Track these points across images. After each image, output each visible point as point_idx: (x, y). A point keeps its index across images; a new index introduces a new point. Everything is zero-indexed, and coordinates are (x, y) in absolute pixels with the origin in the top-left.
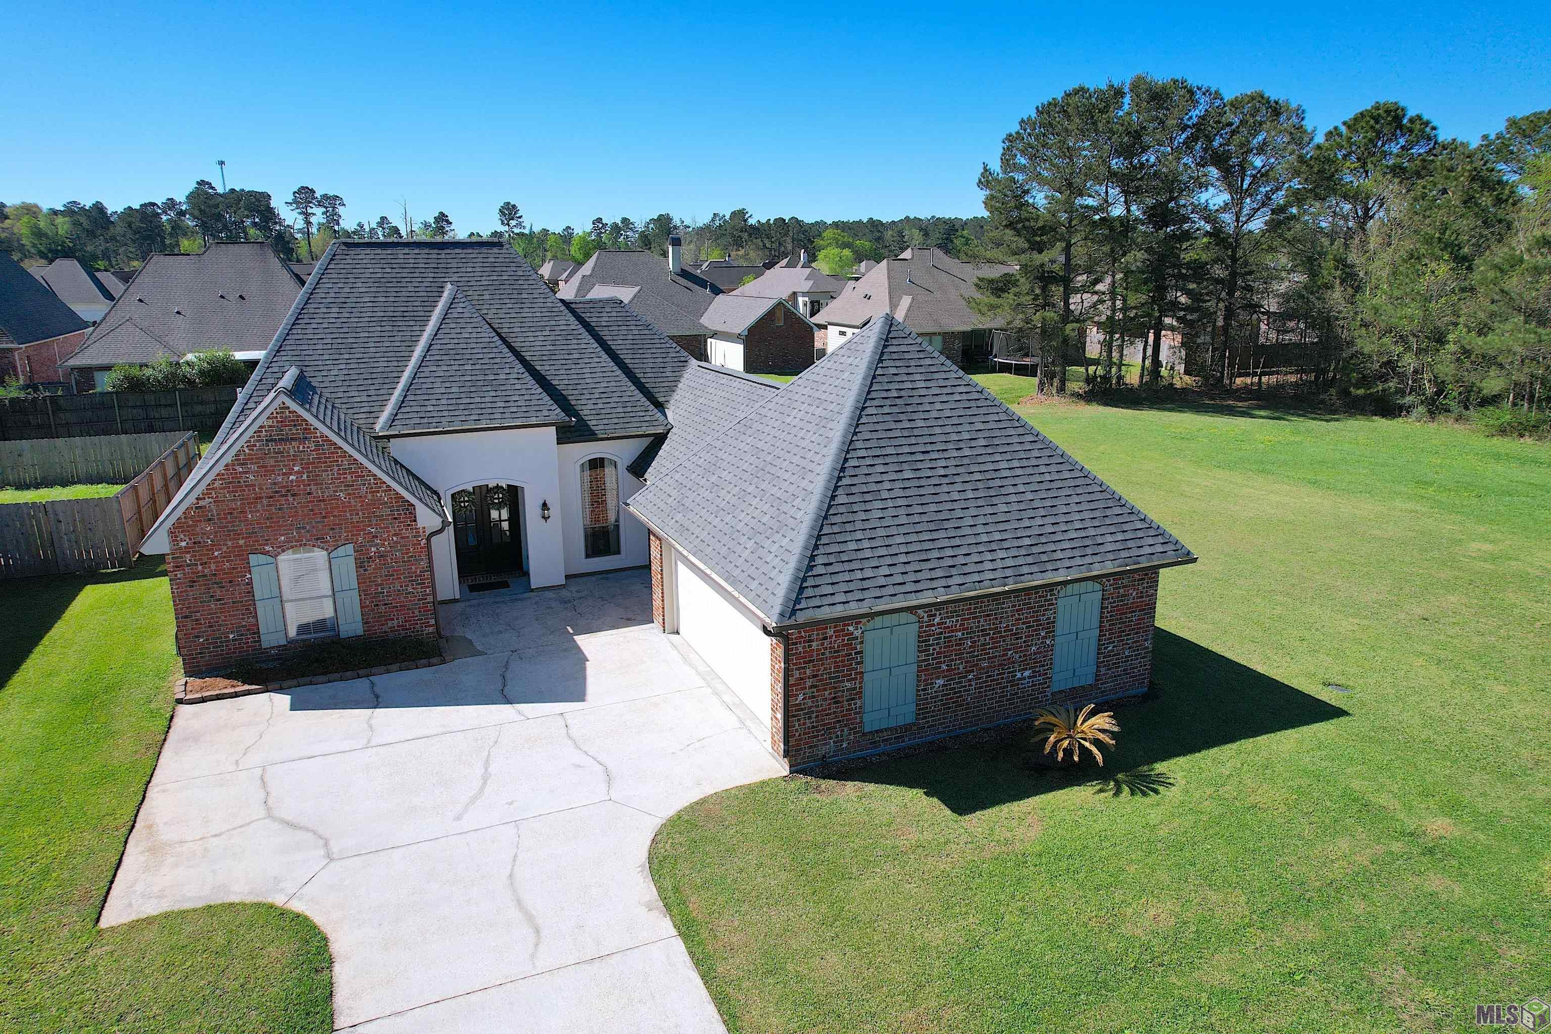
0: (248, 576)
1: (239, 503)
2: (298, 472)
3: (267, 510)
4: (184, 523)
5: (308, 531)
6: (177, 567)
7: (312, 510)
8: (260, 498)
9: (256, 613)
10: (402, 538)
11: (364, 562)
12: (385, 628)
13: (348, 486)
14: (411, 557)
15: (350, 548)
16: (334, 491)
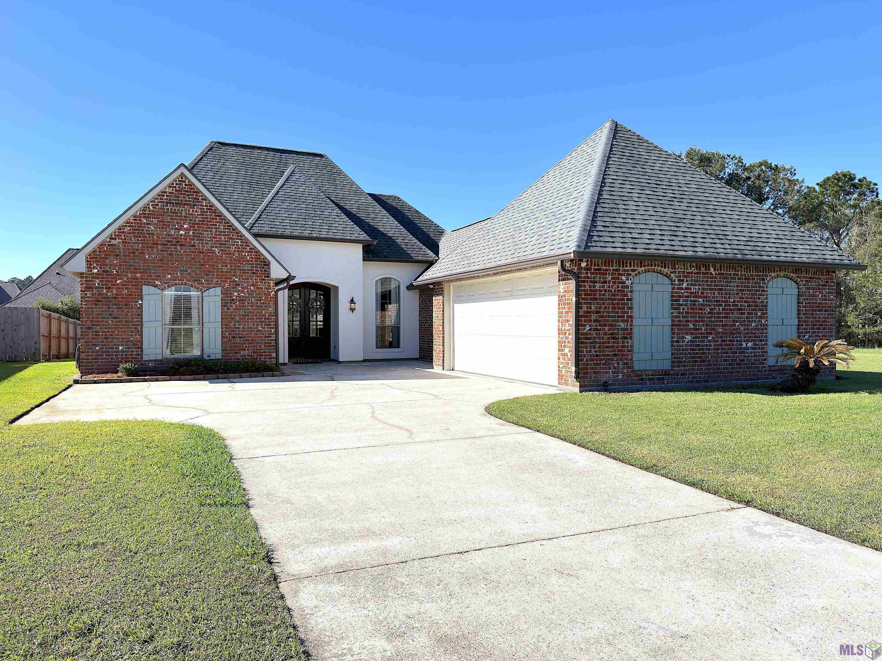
0: (140, 302)
1: (140, 246)
2: (186, 229)
3: (160, 254)
4: (98, 255)
5: (189, 274)
6: (88, 288)
7: (194, 259)
8: (157, 244)
9: (142, 332)
10: (258, 288)
11: (227, 303)
12: (238, 356)
13: (222, 244)
14: (263, 303)
15: (218, 290)
16: (211, 247)
